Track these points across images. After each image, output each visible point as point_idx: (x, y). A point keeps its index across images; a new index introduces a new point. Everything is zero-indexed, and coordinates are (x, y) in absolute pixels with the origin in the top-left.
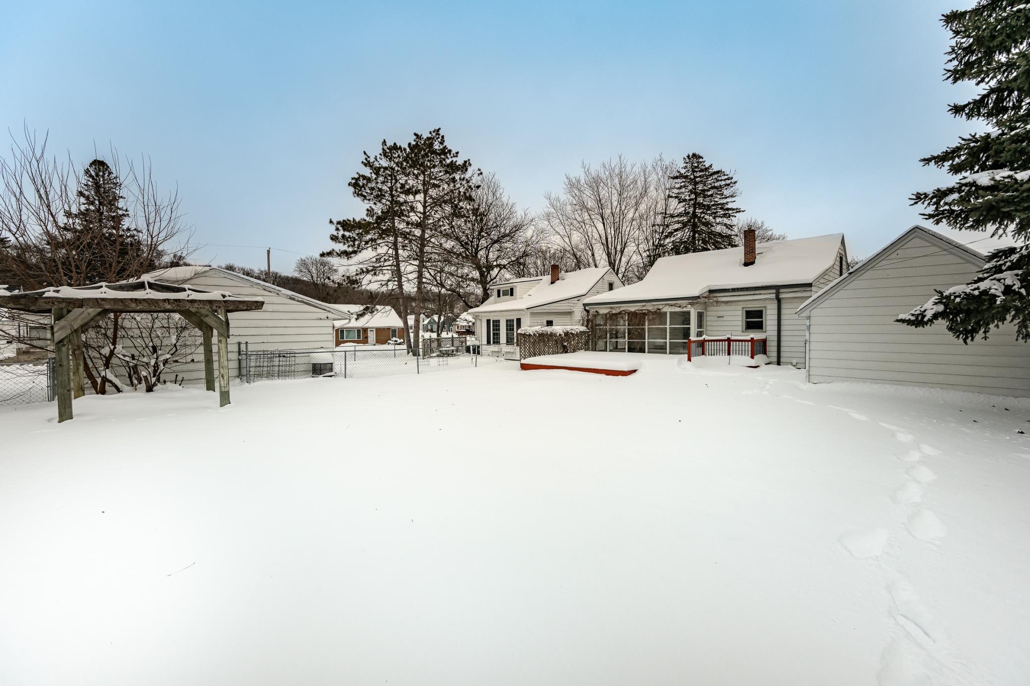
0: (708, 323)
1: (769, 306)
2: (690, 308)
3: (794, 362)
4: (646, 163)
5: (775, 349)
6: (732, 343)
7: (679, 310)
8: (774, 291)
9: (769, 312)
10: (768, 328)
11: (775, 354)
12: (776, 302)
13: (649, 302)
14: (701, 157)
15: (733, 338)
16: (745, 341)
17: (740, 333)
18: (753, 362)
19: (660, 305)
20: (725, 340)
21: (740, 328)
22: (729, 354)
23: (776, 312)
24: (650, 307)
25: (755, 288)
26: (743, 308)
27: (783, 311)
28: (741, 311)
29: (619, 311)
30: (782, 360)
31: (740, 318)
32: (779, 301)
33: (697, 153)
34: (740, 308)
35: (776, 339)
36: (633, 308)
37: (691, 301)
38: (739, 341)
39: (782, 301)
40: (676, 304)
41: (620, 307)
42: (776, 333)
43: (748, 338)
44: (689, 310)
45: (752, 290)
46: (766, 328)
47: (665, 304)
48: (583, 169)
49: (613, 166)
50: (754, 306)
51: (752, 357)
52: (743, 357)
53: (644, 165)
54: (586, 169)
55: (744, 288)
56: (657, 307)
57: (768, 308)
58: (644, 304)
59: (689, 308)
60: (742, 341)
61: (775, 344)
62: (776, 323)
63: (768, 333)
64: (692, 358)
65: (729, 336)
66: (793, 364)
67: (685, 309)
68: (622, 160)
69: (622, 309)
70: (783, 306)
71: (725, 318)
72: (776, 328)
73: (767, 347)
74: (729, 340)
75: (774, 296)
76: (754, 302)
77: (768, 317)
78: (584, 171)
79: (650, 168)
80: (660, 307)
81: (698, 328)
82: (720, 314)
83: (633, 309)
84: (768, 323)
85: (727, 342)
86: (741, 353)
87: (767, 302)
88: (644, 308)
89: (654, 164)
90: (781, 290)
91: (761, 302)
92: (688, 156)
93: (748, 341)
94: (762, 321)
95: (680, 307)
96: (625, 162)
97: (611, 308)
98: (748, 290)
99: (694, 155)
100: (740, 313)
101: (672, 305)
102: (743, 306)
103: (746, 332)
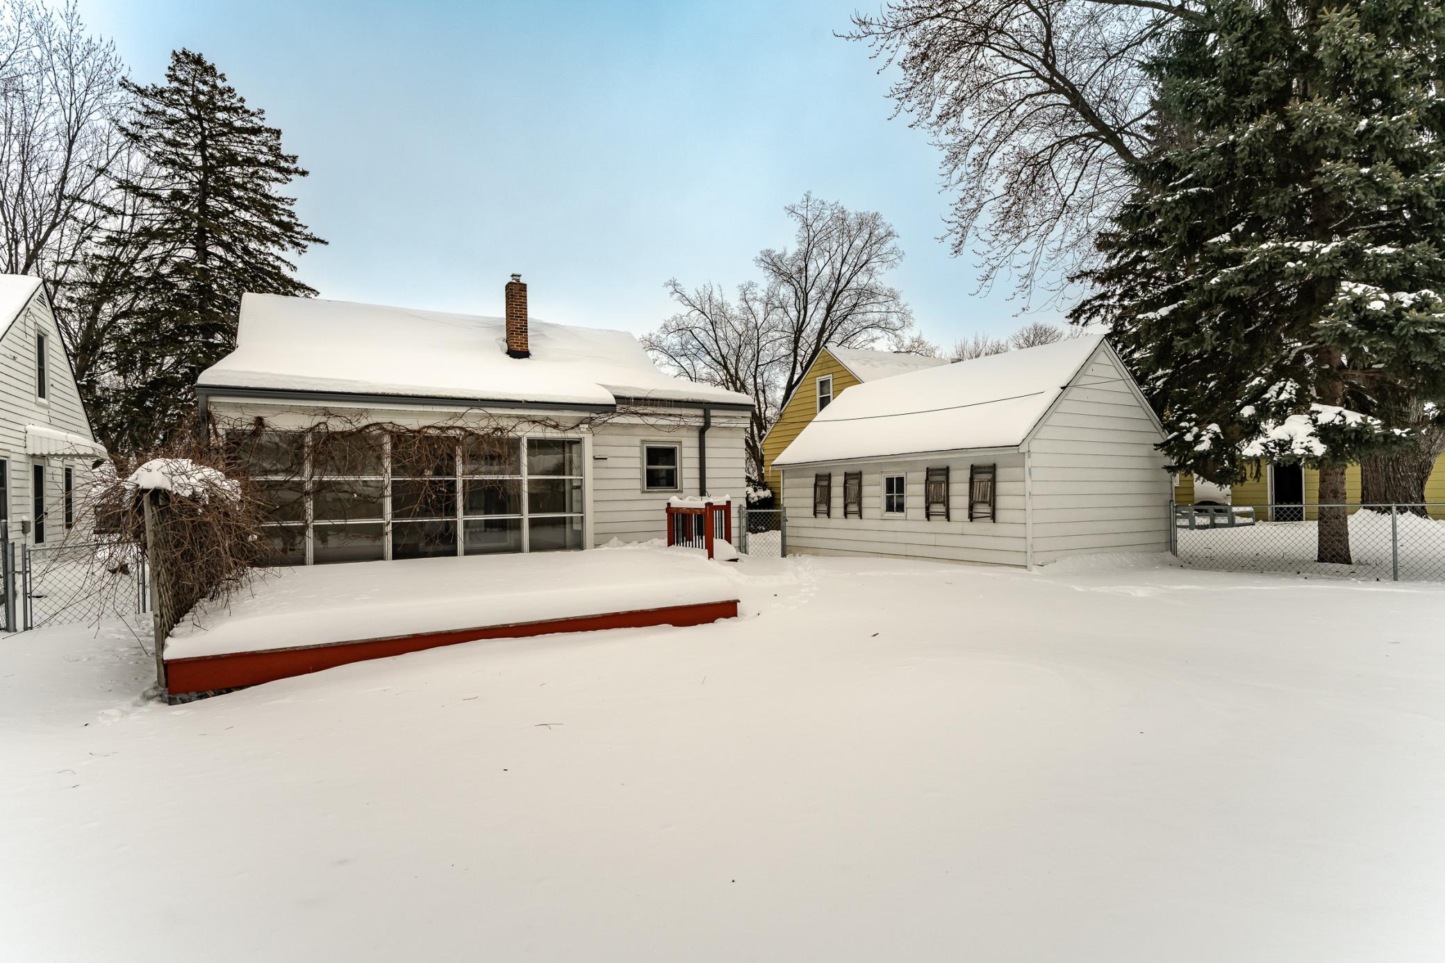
1: (685, 442)
2: (585, 433)
7: (554, 435)
8: (700, 412)
9: (684, 452)
10: (685, 484)
12: (697, 434)
13: (479, 407)
15: (715, 503)
17: (638, 495)
19: (504, 418)
21: (638, 484)
23: (696, 453)
24: (475, 421)
25: (676, 401)
26: (643, 442)
27: (709, 452)
28: (640, 449)
29: (360, 425)
31: (637, 463)
32: (702, 431)
34: (637, 441)
36: (411, 419)
37: (586, 415)
40: (548, 418)
41: (361, 413)
44: (582, 436)
46: (682, 483)
47: (518, 417)
50: (661, 439)
55: (656, 400)
56: (497, 422)
59: (580, 433)
63: (684, 495)
67: (568, 435)
69: (368, 420)
70: (708, 442)
71: (610, 462)
72: (698, 484)
75: (695, 421)
76: (661, 431)
77: (686, 463)
80: (504, 423)
82: (600, 452)
83: (411, 424)
84: (686, 473)
86: (719, 533)
87: (684, 432)
88: (460, 423)
90: (712, 413)
91: (674, 432)
94: (675, 471)
95: (556, 427)
97: (327, 412)
100: (637, 452)
101: (534, 422)
102: (643, 438)
103: (650, 492)
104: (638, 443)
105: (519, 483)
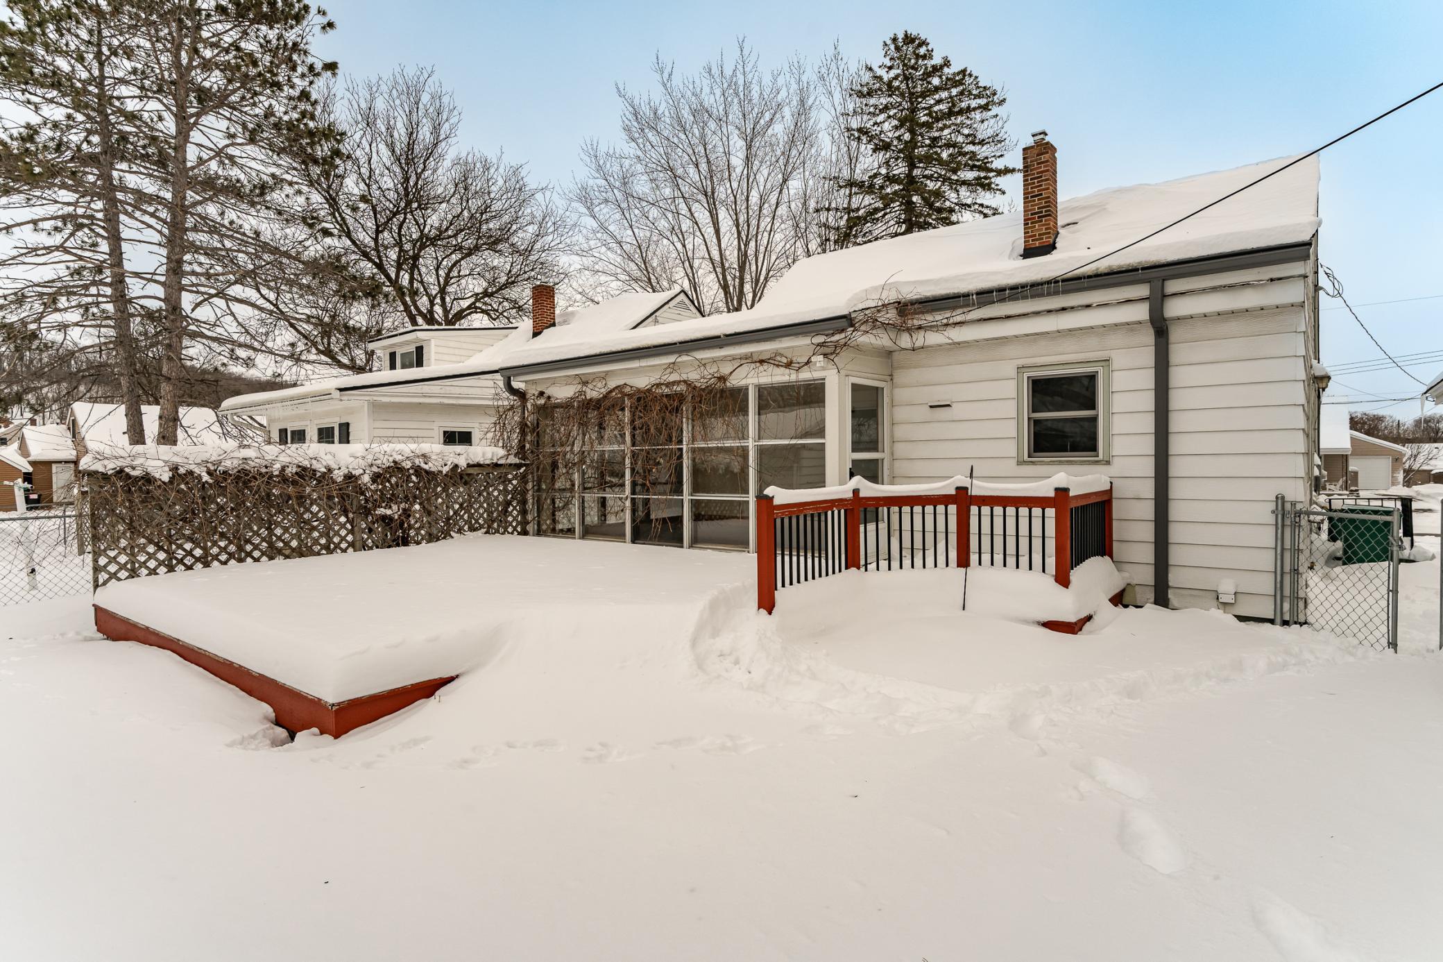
0: (900, 432)
1: (1119, 359)
2: (823, 369)
3: (1227, 587)
4: (801, 62)
5: (1146, 532)
6: (974, 510)
7: (786, 378)
8: (1143, 290)
9: (1120, 380)
10: (1119, 447)
11: (1146, 554)
12: (1149, 337)
13: (687, 352)
14: (923, 43)
15: (980, 488)
16: (1030, 502)
17: (1010, 467)
18: (1065, 605)
19: (721, 362)
20: (945, 500)
21: (1011, 449)
22: (963, 562)
23: (1147, 379)
24: (693, 371)
26: (1021, 368)
27: (1178, 376)
28: (1014, 383)
29: (603, 391)
30: (1174, 578)
31: (1010, 409)
32: (1161, 328)
33: (913, 32)
34: (1009, 369)
35: (1148, 490)
36: (642, 377)
37: (821, 339)
38: (1004, 501)
39: (1175, 334)
40: (775, 352)
41: (605, 377)
42: (1147, 467)
43: (1045, 489)
44: (817, 376)
45: (1056, 293)
46: (1108, 445)
47: (739, 357)
48: (658, 77)
49: (728, 72)
50: (1063, 361)
51: (1063, 579)
52: (1023, 575)
53: (796, 66)
54: (666, 75)
55: (1023, 286)
56: (713, 369)
57: (1116, 364)
58: (671, 359)
59: (820, 370)
60: (1017, 502)
61: (1147, 510)
62: (1148, 424)
63: (1116, 469)
64: (781, 595)
65: (962, 480)
66: (1223, 599)
67: (805, 375)
68: (746, 52)
69: (612, 384)
70: (1178, 353)
71: (957, 411)
72: (1148, 446)
73: (1115, 524)
74: (962, 499)
75: (1141, 312)
76: (1061, 342)
77: (1119, 403)
78: (660, 80)
79: (810, 75)
80: (725, 369)
81: (853, 451)
82: (940, 395)
83: (642, 382)
84: (1119, 425)
85: (953, 509)
86: (1014, 558)
87: (1115, 339)
88: (676, 377)
89: (823, 70)
90: (1173, 286)
91: (1092, 340)
92: (895, 40)
93: (1042, 502)
94: (1094, 420)
95: (788, 365)
96: (753, 58)
97: (582, 380)
98: (1041, 295)
99: (909, 39)
100: (1010, 389)
101: (762, 362)
102: (1021, 362)
103: (1033, 463)
104: (1013, 373)
105: (744, 452)
